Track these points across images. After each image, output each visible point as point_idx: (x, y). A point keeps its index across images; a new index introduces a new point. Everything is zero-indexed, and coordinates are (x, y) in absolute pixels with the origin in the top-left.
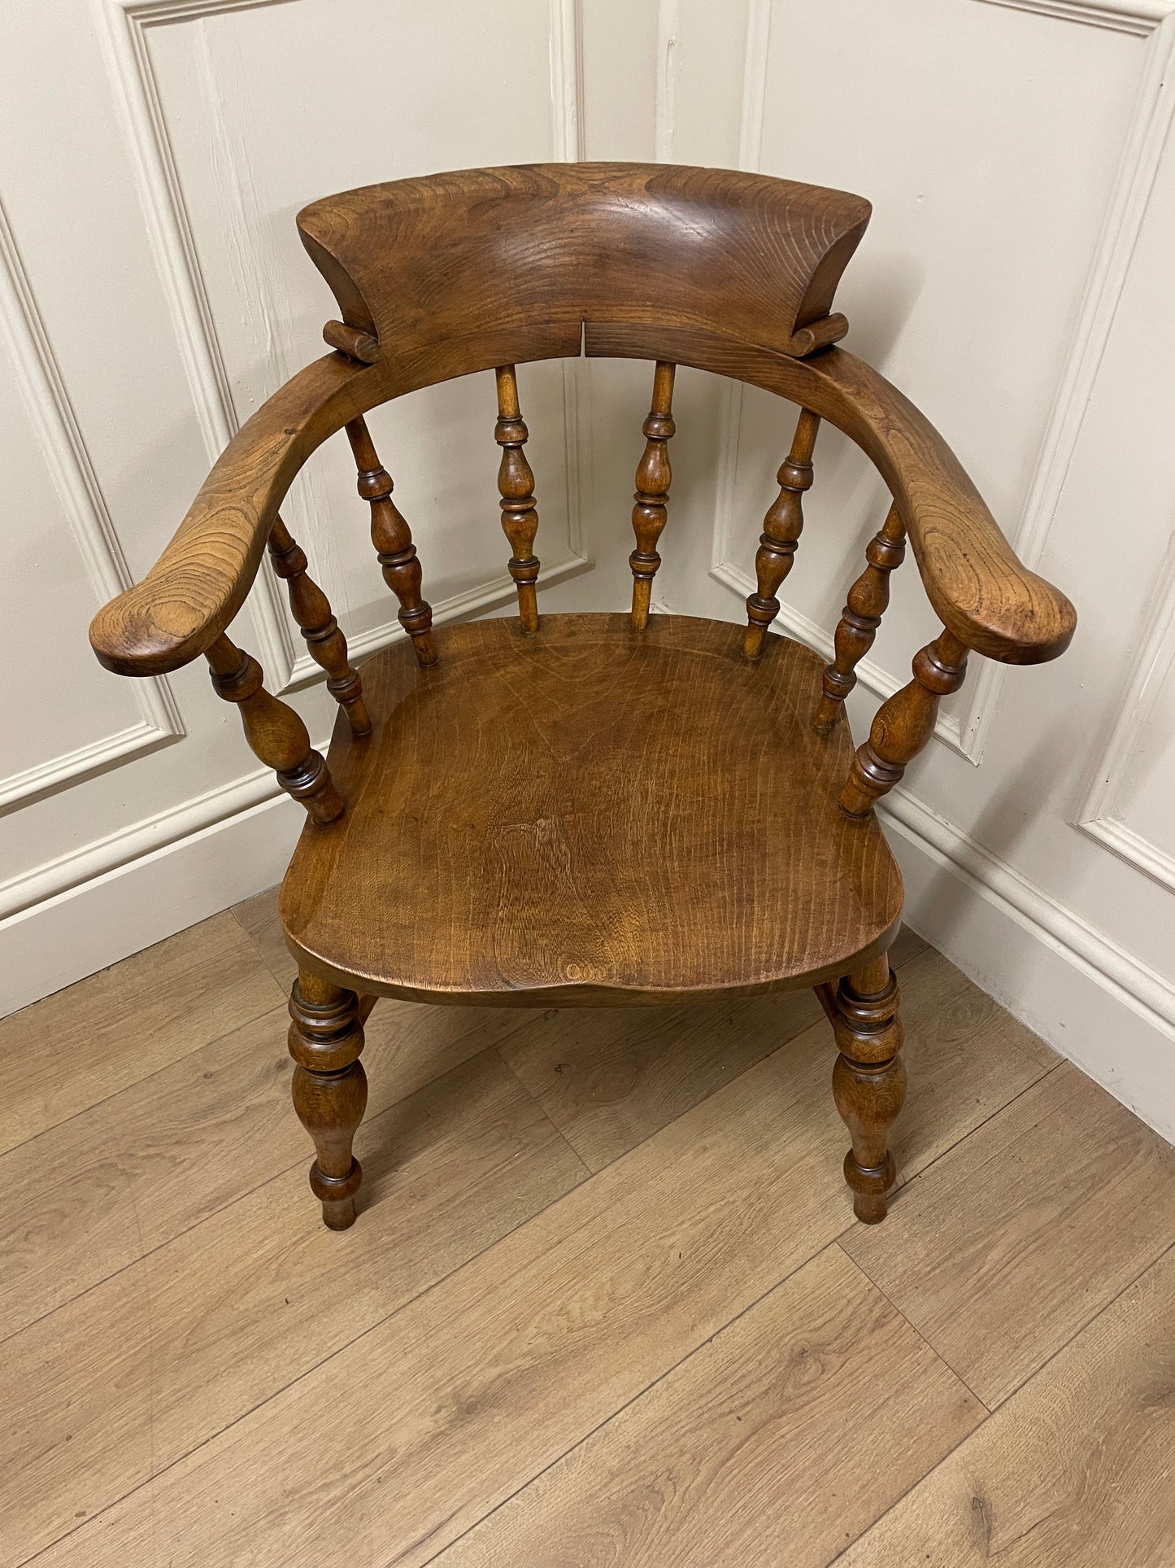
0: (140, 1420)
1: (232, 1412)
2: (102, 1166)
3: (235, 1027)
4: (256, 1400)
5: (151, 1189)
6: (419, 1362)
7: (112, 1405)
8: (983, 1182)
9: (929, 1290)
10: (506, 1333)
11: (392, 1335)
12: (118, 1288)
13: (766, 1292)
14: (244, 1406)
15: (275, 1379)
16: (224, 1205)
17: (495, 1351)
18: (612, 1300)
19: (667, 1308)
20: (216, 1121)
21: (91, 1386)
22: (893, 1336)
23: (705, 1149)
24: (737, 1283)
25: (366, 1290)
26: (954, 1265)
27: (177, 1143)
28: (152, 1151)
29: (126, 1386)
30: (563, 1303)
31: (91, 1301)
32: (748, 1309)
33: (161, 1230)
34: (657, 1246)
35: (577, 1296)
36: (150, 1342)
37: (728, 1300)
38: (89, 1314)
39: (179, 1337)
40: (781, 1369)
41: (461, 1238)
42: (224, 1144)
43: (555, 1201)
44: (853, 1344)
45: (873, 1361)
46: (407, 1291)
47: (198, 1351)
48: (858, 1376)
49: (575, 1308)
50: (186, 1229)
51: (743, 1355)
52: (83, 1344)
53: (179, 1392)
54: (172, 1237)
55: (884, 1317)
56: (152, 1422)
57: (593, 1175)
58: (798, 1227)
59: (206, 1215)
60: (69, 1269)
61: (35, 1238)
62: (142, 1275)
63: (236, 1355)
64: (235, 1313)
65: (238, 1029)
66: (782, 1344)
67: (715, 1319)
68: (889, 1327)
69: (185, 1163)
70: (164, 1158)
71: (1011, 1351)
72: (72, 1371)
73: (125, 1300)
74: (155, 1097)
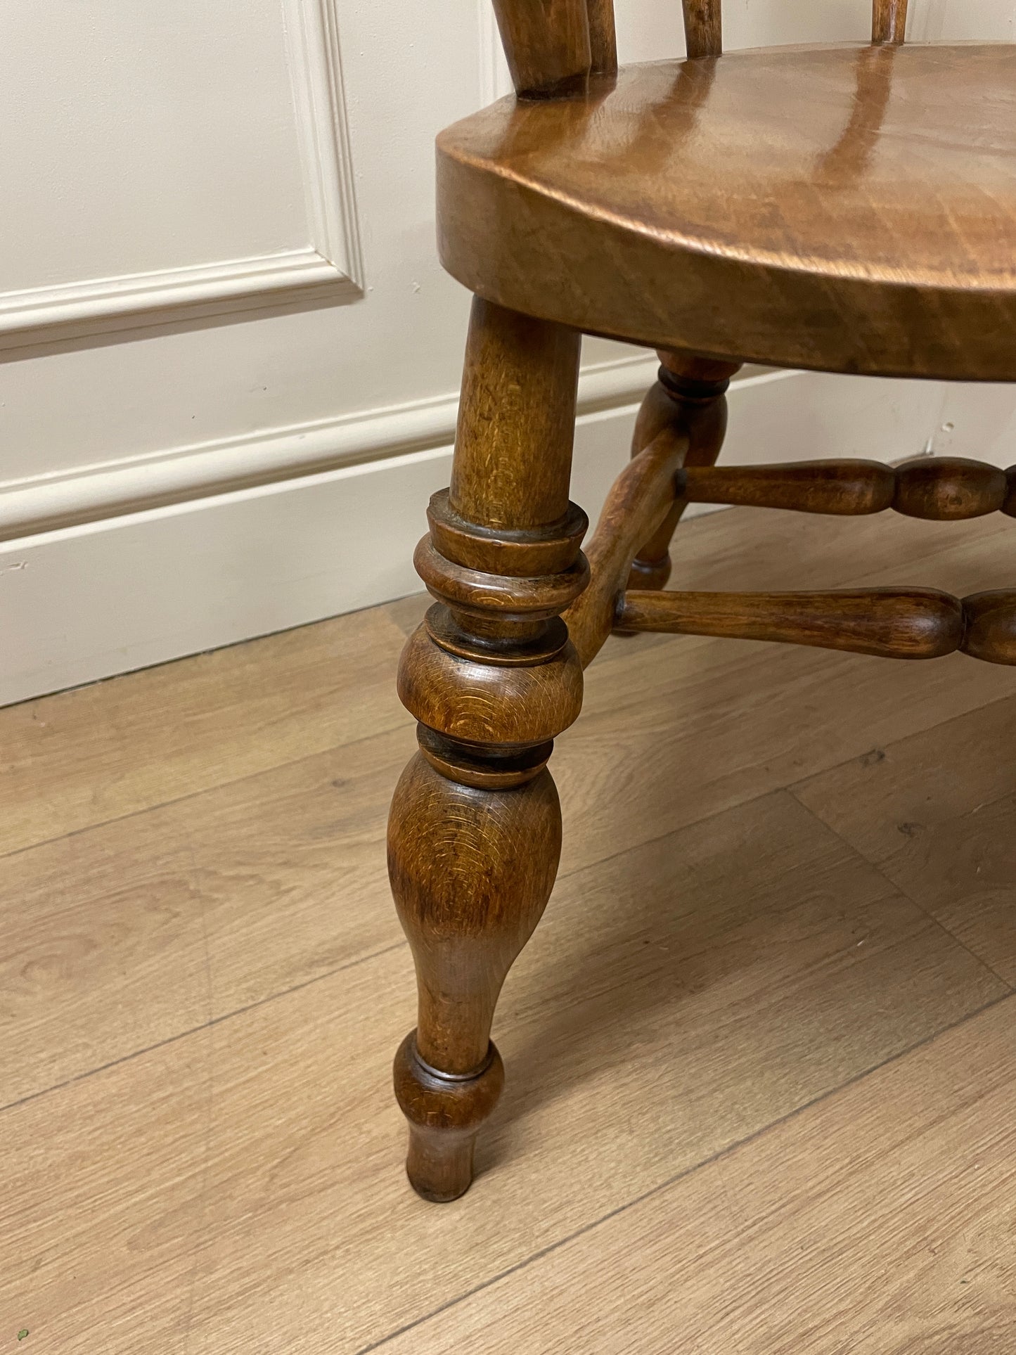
0: (166, 1322)
1: (350, 1334)
2: (163, 883)
3: (380, 730)
4: (399, 1315)
5: (237, 922)
6: (733, 1288)
7: (115, 1281)
10: (908, 1254)
11: (672, 1225)
12: (161, 1068)
14: (376, 1325)
15: (436, 1278)
16: (354, 959)
17: (893, 1288)
20: (346, 841)
21: (84, 1239)
25: (611, 1132)
27: (285, 863)
28: (244, 871)
29: (149, 1248)
31: (110, 1084)
33: (244, 986)
36: (205, 1171)
38: (103, 1106)
39: (257, 1168)
41: (783, 1065)
42: (357, 873)
46: (690, 1144)
47: (292, 1200)
50: (285, 989)
52: (83, 1157)
53: (247, 1274)
54: (262, 998)
56: (188, 1328)
59: (324, 970)
60: (82, 1027)
61: (37, 973)
62: (205, 1052)
63: (362, 1218)
64: (364, 1139)
65: (387, 733)
69: (294, 893)
70: (261, 881)
72: (54, 1203)
73: (170, 1089)
74: (258, 802)
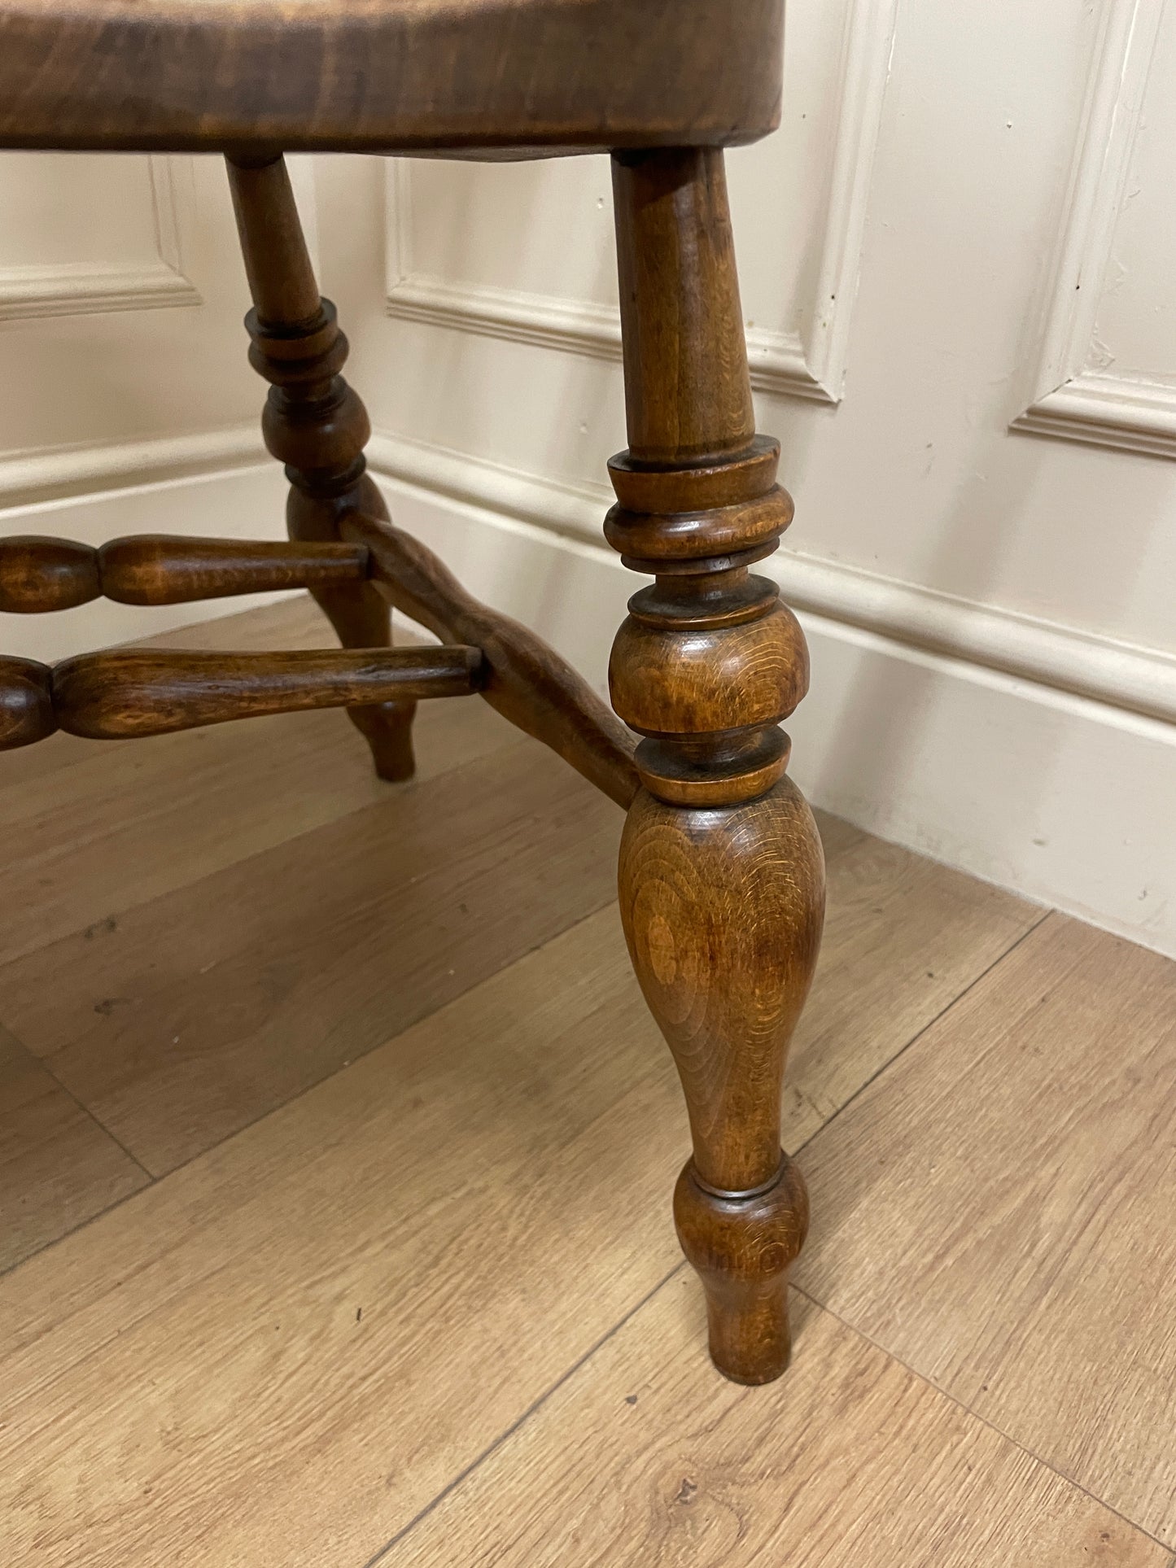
8: (984, 1093)
9: (942, 1301)
13: (573, 1362)
18: (171, 1442)
19: (322, 1444)
22: (892, 1413)
23: (417, 1103)
24: (503, 1355)
26: (979, 1243)
30: (35, 1472)
32: (535, 1408)
34: (304, 1303)
35: (77, 1450)
37: (481, 1398)
40: (633, 1544)
43: (50, 1245)
44: (802, 1449)
45: (860, 1481)
48: (834, 1525)
49: (64, 1483)
51: (527, 1529)
55: (862, 1374)
57: (155, 1180)
58: (631, 1218)
66: (627, 1479)
67: (448, 1448)
68: (874, 1397)
71: (1163, 1398)
